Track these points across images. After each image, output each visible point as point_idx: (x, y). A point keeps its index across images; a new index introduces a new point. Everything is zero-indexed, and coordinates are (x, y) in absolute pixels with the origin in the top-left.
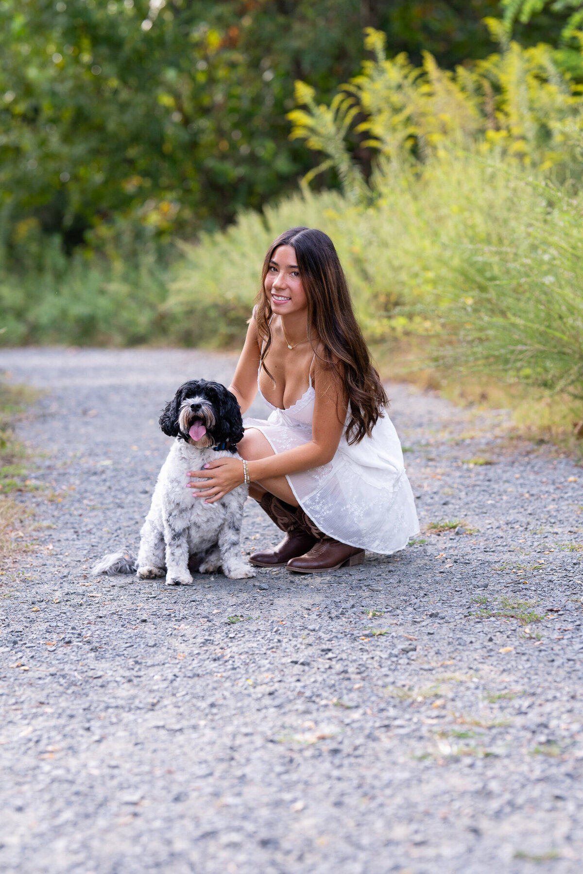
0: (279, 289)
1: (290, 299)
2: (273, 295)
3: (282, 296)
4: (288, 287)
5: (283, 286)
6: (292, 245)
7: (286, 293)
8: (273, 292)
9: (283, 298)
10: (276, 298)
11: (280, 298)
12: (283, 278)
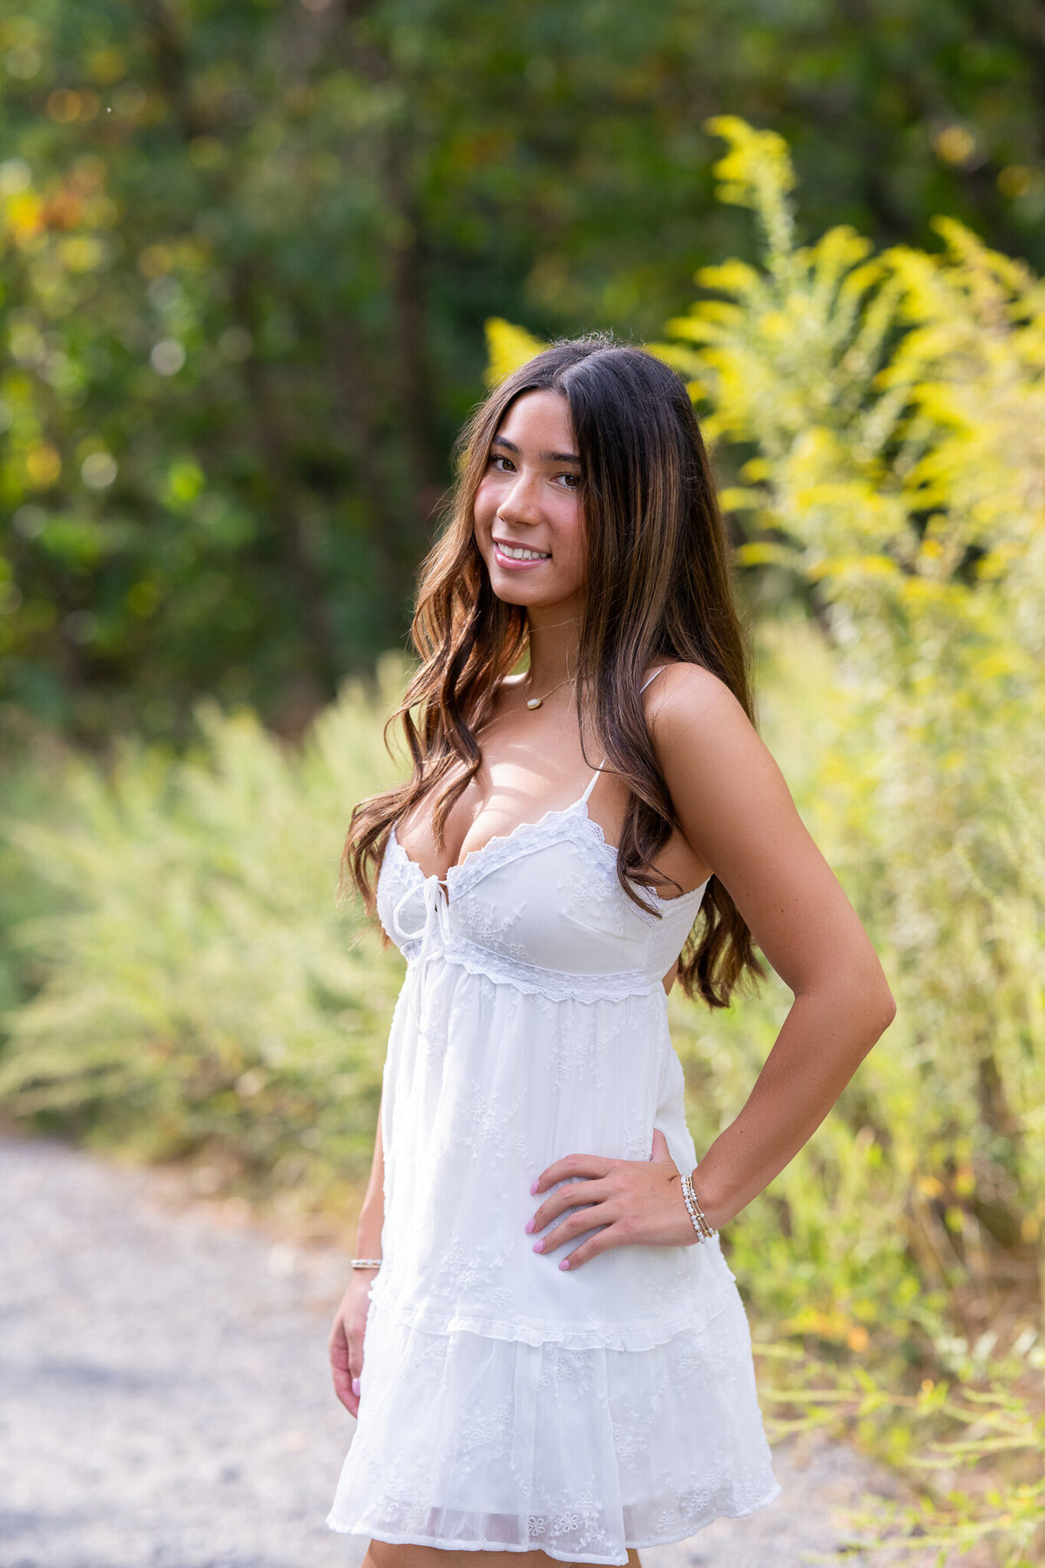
0: (517, 524)
1: (550, 556)
2: (496, 542)
3: (525, 547)
4: (546, 520)
5: (530, 516)
6: (562, 390)
7: (538, 538)
8: (499, 531)
9: (527, 554)
10: (506, 550)
11: (519, 553)
12: (531, 490)
